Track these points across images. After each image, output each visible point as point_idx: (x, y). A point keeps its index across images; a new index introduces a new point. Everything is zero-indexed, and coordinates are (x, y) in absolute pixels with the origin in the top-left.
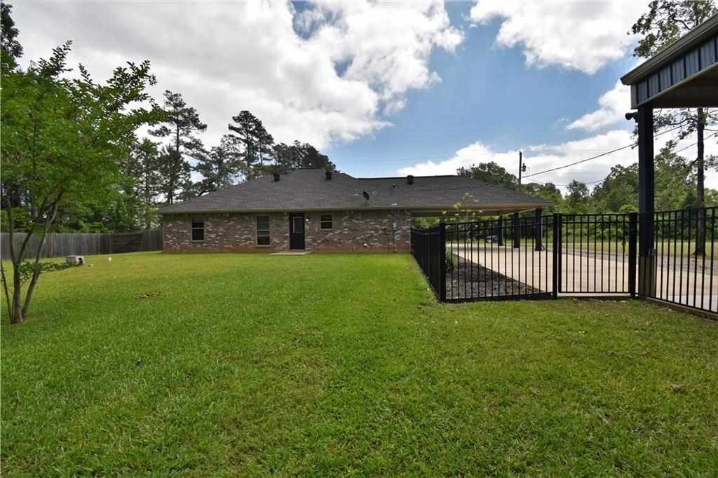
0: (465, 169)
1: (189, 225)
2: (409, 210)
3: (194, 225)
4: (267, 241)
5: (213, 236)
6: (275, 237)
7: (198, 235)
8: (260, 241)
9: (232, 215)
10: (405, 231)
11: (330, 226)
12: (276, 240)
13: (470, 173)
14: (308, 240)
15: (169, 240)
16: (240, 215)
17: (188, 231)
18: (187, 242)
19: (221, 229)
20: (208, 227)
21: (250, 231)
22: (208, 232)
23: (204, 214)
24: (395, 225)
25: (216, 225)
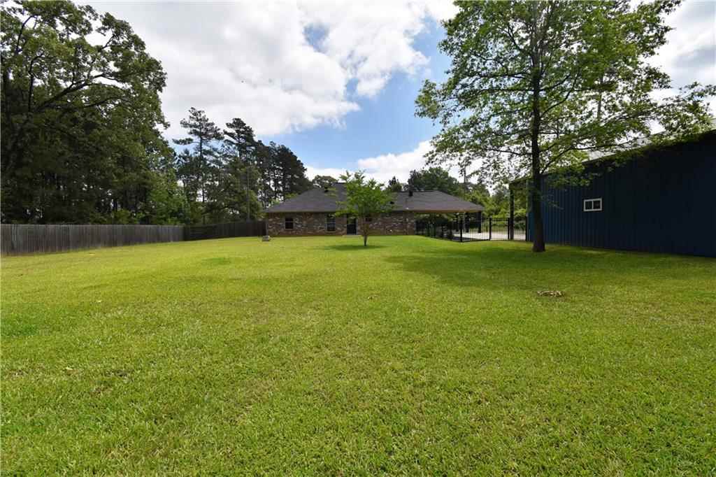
0: (417, 171)
1: (284, 219)
2: (415, 211)
3: (287, 220)
4: (333, 229)
5: (299, 226)
6: (339, 226)
7: (289, 225)
8: (329, 229)
9: (311, 214)
10: (413, 223)
11: (370, 220)
12: (339, 229)
13: (420, 174)
14: (358, 228)
15: (270, 229)
16: (316, 214)
17: (283, 224)
18: (282, 230)
19: (305, 222)
20: (296, 221)
21: (323, 223)
22: (296, 224)
23: (293, 213)
24: (407, 220)
25: (301, 220)
